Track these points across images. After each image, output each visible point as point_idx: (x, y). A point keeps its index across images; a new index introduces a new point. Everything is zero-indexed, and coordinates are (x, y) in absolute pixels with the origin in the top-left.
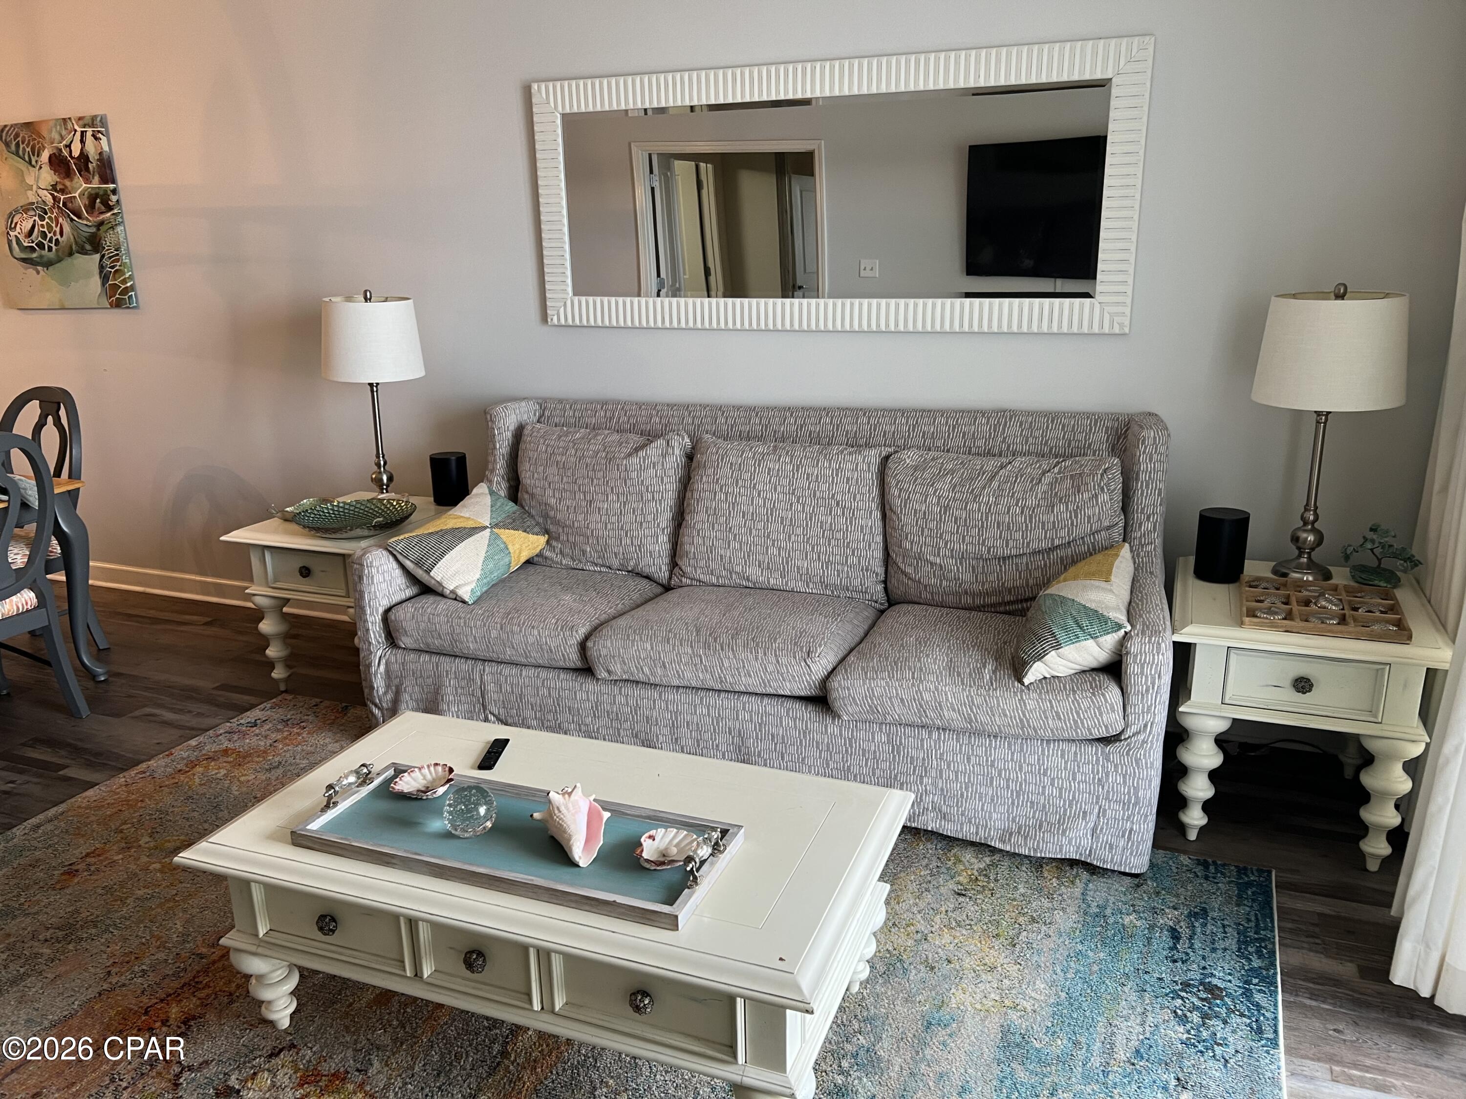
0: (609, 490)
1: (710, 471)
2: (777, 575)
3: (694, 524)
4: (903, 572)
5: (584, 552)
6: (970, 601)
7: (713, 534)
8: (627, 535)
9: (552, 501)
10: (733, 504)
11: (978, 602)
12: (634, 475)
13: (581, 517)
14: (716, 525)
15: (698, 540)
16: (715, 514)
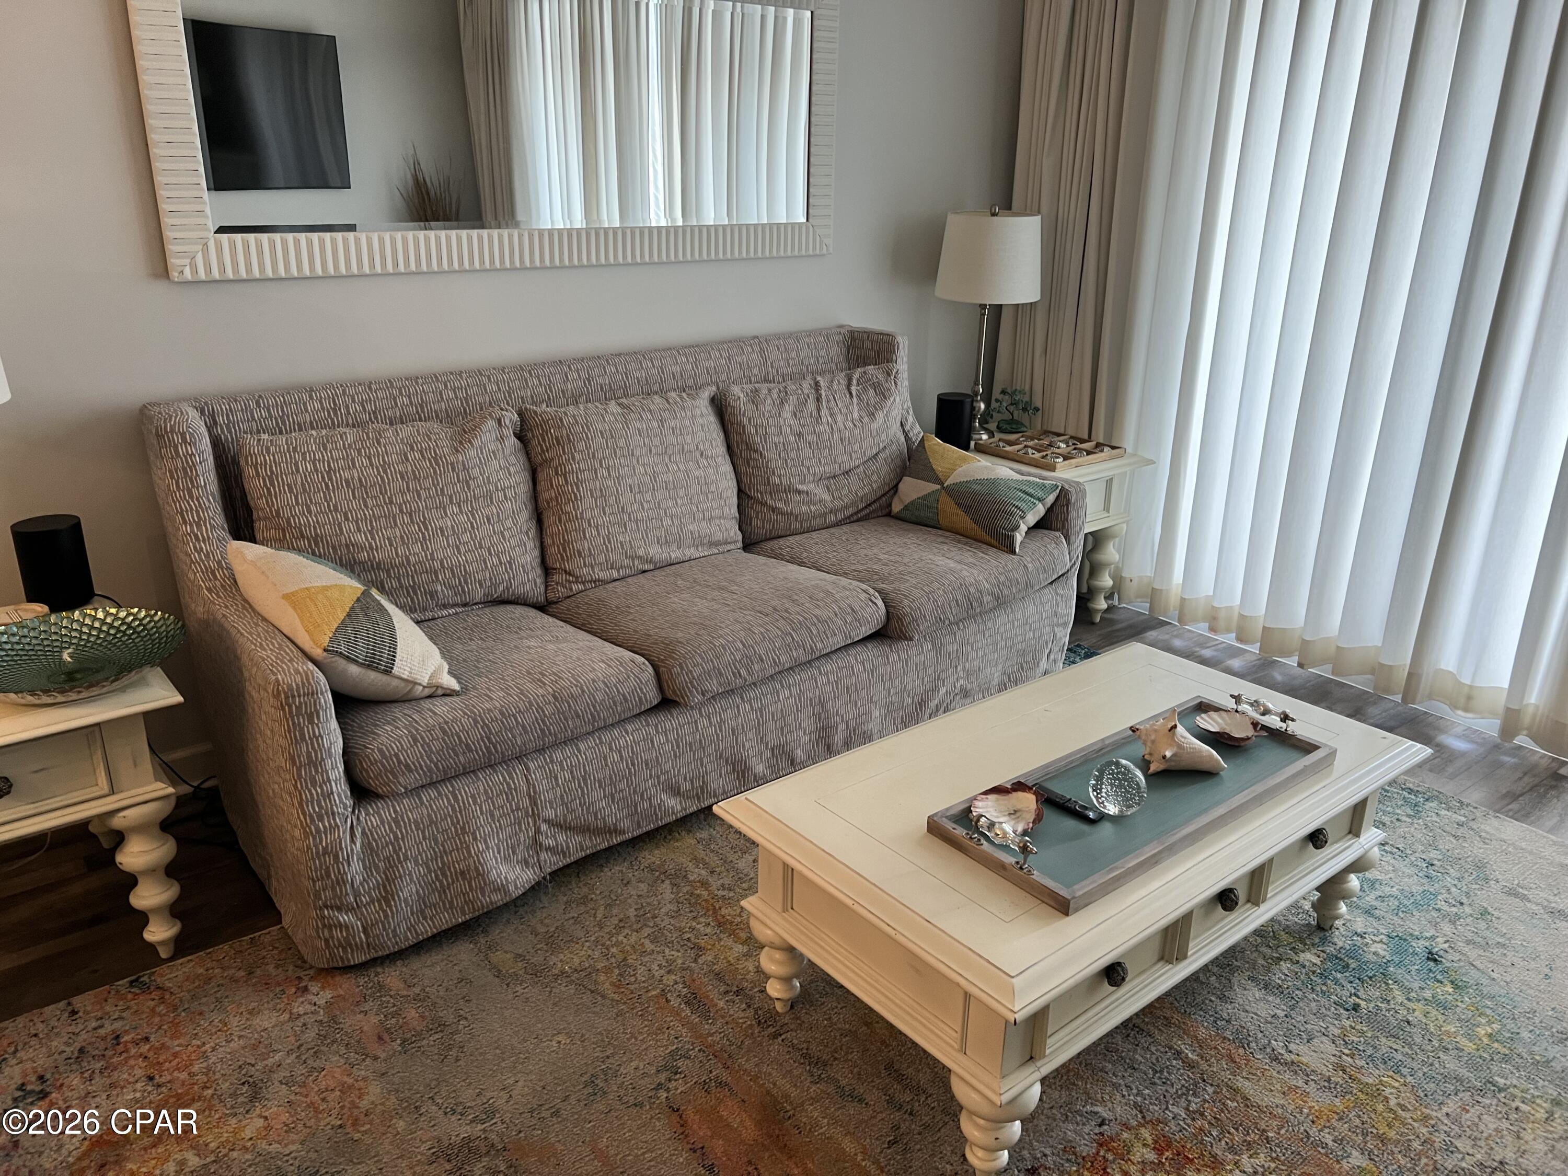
0: (446, 500)
1: (582, 446)
2: (674, 547)
3: (582, 514)
4: (774, 510)
5: (433, 594)
6: (833, 518)
7: (607, 519)
8: (490, 554)
9: (360, 538)
10: (618, 478)
11: (840, 516)
12: (475, 472)
13: (417, 548)
14: (607, 509)
15: (591, 532)
16: (602, 495)
